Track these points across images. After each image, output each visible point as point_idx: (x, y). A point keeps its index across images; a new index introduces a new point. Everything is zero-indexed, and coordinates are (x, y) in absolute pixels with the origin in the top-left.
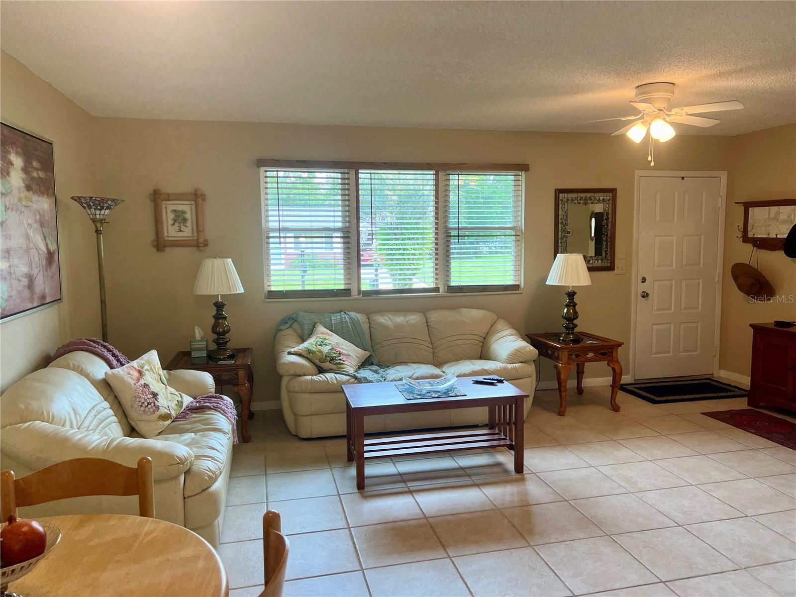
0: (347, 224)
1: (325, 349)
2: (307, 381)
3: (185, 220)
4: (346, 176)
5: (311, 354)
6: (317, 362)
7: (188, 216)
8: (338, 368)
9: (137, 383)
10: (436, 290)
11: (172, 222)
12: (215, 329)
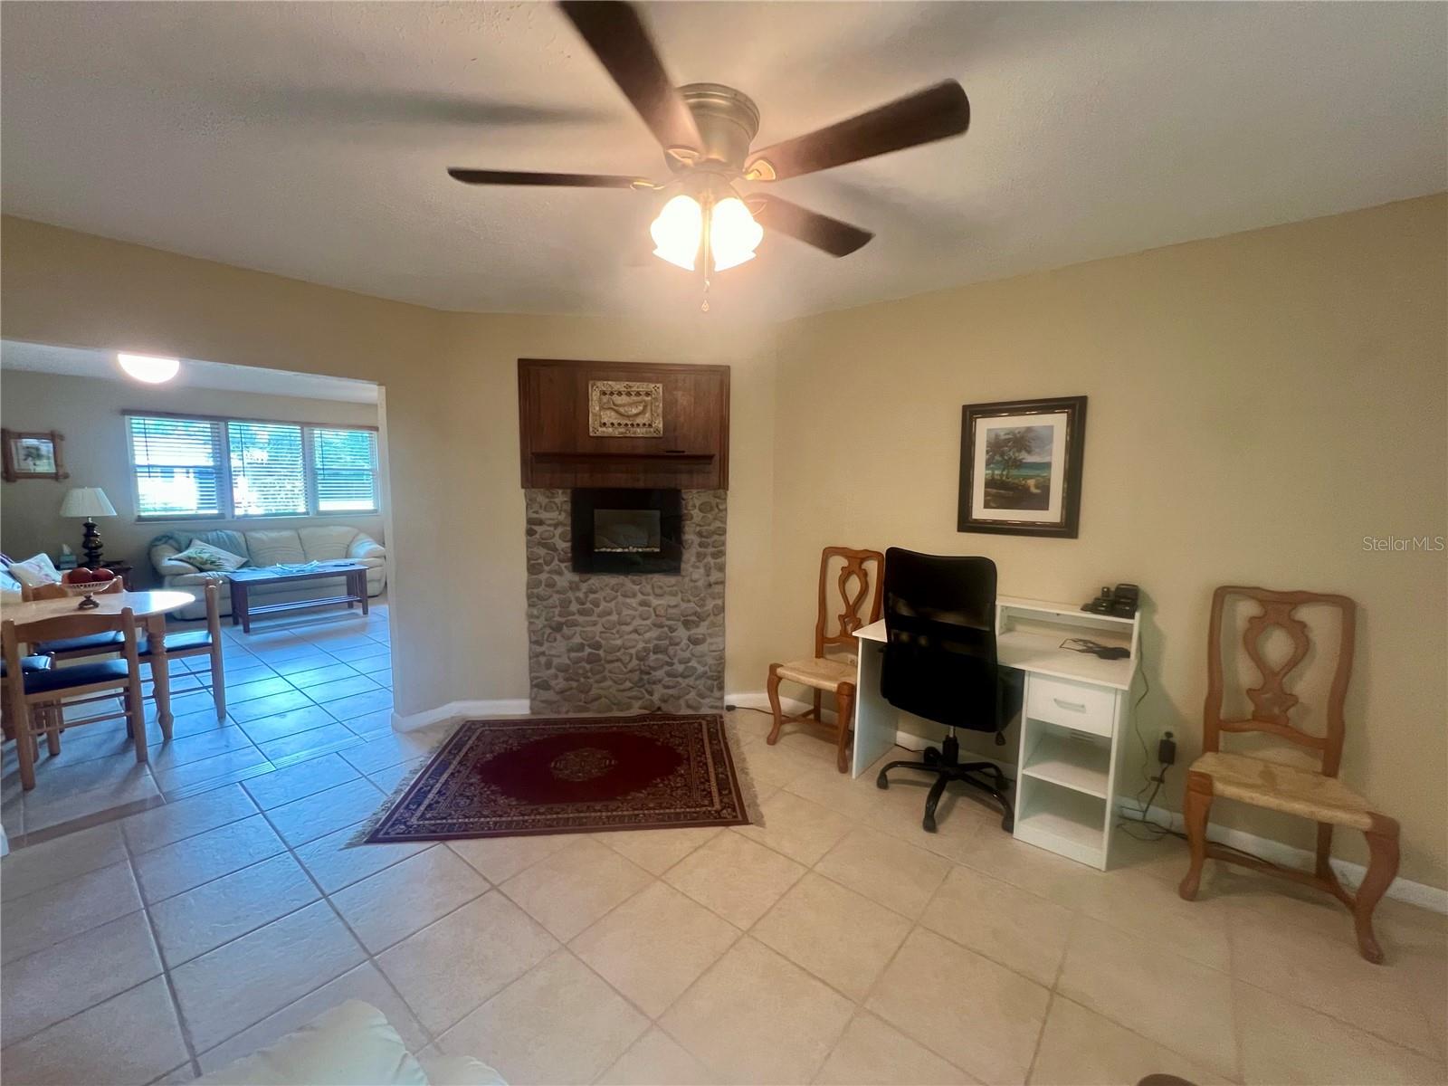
0: (219, 463)
1: (205, 556)
2: (191, 578)
3: (40, 456)
4: (216, 426)
5: (192, 559)
7: (44, 452)
10: (307, 513)
11: (24, 457)
12: (85, 545)
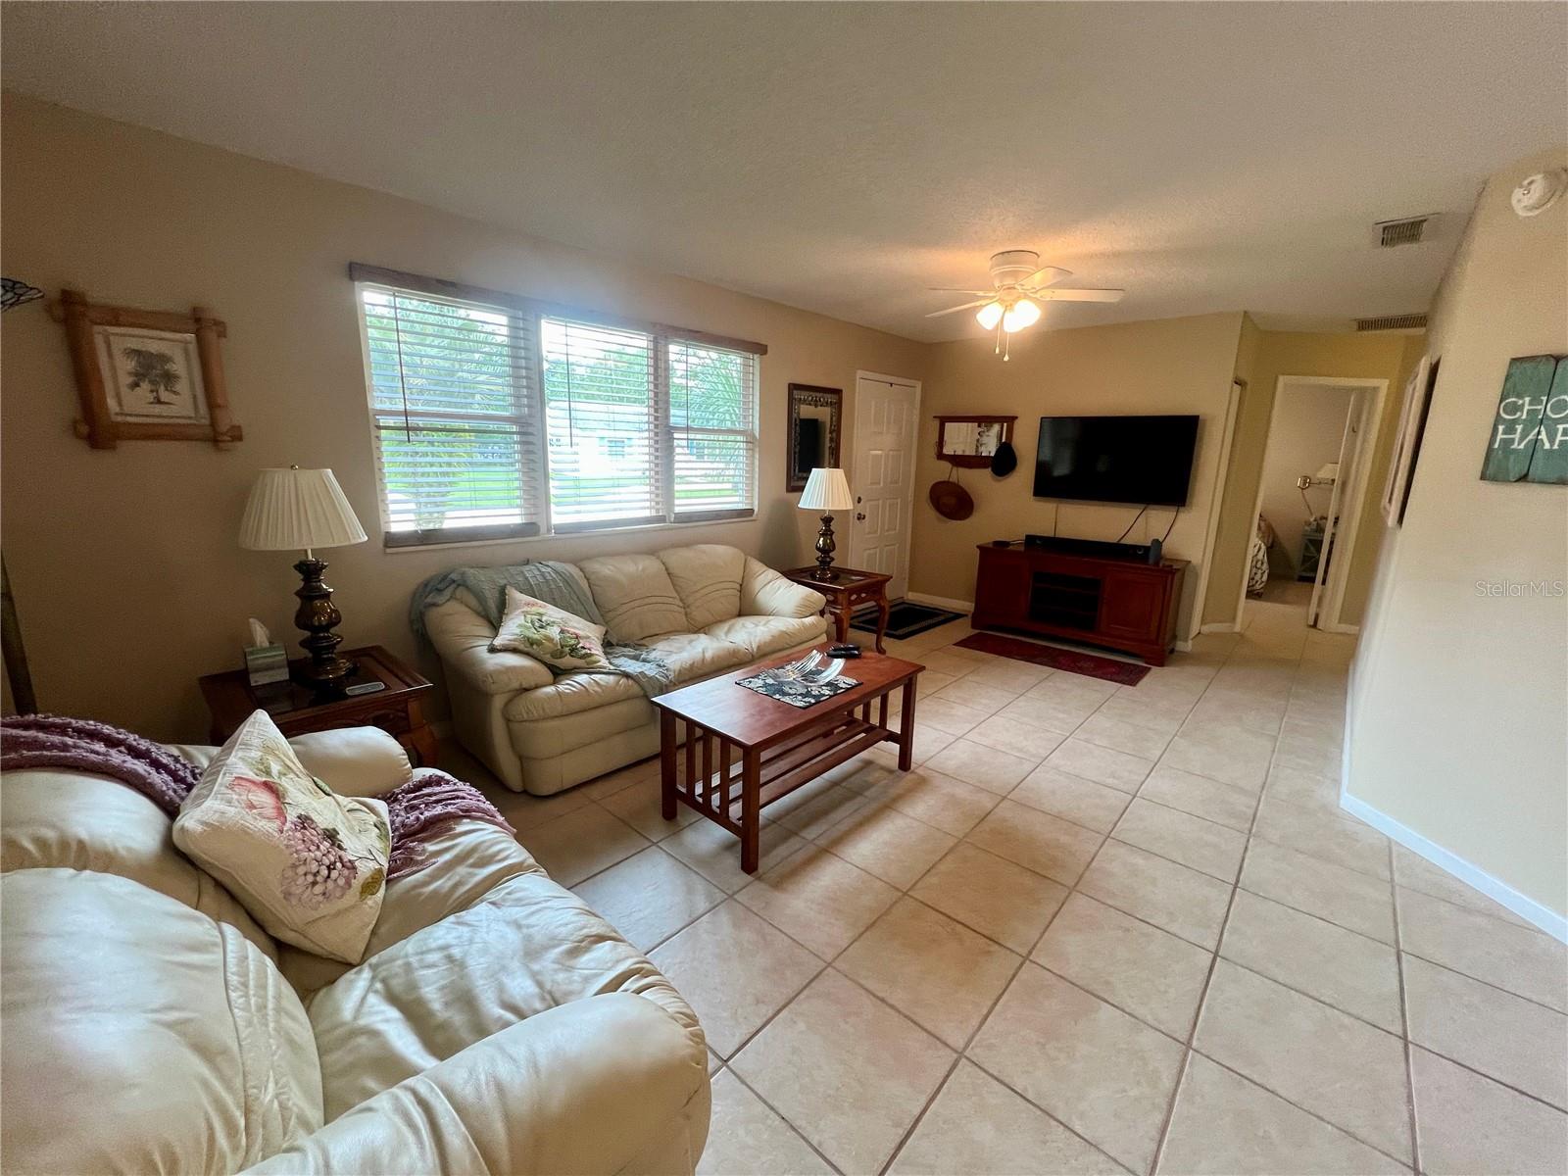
0: (524, 410)
1: (551, 634)
3: (169, 378)
4: (516, 322)
5: (535, 647)
6: (548, 658)
7: (178, 367)
8: (588, 664)
9: (284, 824)
10: (661, 519)
11: (130, 380)
12: (303, 619)
